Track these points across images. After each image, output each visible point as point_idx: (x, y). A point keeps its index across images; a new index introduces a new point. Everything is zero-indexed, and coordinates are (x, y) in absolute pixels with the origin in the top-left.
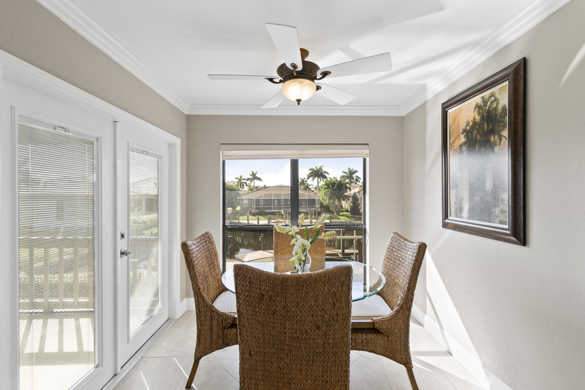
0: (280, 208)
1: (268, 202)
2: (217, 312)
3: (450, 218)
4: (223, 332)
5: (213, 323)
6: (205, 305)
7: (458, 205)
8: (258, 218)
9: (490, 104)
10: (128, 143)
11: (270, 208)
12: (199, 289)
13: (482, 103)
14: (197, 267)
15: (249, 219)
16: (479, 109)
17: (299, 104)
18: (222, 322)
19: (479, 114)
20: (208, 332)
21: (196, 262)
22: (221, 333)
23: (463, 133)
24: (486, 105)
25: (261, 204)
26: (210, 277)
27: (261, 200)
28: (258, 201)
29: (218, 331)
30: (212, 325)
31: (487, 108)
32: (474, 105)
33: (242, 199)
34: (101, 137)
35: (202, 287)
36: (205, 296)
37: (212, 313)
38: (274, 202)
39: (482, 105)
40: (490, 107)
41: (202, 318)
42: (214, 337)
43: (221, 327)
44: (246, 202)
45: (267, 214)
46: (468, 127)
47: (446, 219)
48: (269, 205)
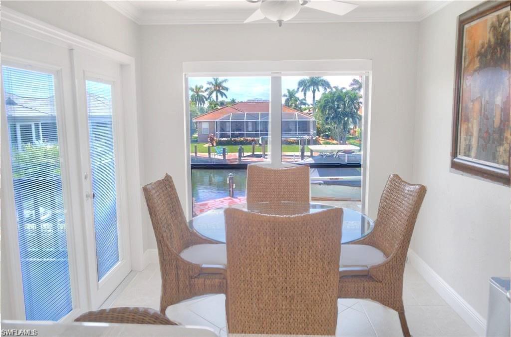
0: (257, 135)
1: (238, 126)
2: (183, 261)
3: (459, 157)
4: (190, 281)
5: (179, 272)
6: (170, 253)
7: (467, 142)
8: (224, 149)
9: (505, 26)
10: (84, 72)
11: (241, 135)
12: (162, 237)
13: (497, 23)
14: (159, 214)
15: (211, 151)
16: (494, 29)
17: (280, 25)
18: (189, 272)
19: (494, 35)
20: (174, 281)
21: (158, 209)
22: (187, 282)
23: (477, 56)
24: (501, 26)
25: (228, 130)
26: (172, 225)
27: (227, 124)
28: (223, 124)
29: (185, 281)
30: (178, 274)
31: (502, 29)
32: (489, 24)
33: (200, 122)
34: (61, 69)
35: (165, 235)
36: (169, 244)
37: (178, 262)
38: (247, 127)
39: (497, 25)
40: (504, 29)
41: (168, 267)
42: (181, 286)
43: (188, 276)
44: (205, 126)
45: (236, 143)
46: (483, 50)
47: (454, 158)
48: (240, 130)
